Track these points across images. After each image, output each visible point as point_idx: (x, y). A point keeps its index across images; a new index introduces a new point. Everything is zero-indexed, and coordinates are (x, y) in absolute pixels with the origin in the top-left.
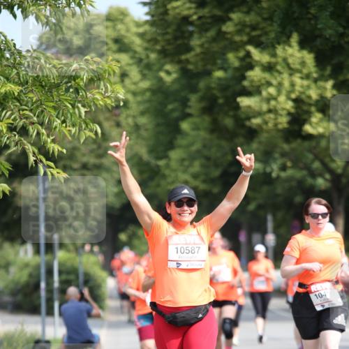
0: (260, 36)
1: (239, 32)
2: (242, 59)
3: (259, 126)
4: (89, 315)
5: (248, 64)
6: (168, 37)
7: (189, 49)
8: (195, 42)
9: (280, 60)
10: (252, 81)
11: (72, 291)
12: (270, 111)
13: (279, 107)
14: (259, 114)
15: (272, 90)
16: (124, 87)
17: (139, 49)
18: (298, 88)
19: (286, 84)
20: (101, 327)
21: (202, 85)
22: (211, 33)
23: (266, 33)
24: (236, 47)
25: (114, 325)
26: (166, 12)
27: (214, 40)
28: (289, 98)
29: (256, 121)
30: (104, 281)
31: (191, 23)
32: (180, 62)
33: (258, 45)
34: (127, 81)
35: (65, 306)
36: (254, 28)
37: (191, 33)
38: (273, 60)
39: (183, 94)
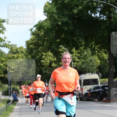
1: (41, 50)
2: (41, 54)
3: (44, 65)
4: (17, 96)
5: (42, 55)
6: (29, 51)
7: (33, 53)
8: (34, 52)
10: (43, 58)
11: (14, 92)
13: (47, 62)
14: (44, 63)
15: (46, 59)
17: (25, 53)
18: (50, 59)
19: (49, 58)
20: (19, 98)
22: (36, 50)
23: (45, 50)
24: (40, 52)
25: (21, 97)
26: (29, 47)
27: (37, 51)
28: (49, 60)
29: (44, 64)
30: (19, 90)
31: (33, 49)
32: (31, 55)
33: (44, 52)
34: (23, 58)
35: (13, 94)
36: (43, 49)
37: (33, 50)
38: (46, 55)
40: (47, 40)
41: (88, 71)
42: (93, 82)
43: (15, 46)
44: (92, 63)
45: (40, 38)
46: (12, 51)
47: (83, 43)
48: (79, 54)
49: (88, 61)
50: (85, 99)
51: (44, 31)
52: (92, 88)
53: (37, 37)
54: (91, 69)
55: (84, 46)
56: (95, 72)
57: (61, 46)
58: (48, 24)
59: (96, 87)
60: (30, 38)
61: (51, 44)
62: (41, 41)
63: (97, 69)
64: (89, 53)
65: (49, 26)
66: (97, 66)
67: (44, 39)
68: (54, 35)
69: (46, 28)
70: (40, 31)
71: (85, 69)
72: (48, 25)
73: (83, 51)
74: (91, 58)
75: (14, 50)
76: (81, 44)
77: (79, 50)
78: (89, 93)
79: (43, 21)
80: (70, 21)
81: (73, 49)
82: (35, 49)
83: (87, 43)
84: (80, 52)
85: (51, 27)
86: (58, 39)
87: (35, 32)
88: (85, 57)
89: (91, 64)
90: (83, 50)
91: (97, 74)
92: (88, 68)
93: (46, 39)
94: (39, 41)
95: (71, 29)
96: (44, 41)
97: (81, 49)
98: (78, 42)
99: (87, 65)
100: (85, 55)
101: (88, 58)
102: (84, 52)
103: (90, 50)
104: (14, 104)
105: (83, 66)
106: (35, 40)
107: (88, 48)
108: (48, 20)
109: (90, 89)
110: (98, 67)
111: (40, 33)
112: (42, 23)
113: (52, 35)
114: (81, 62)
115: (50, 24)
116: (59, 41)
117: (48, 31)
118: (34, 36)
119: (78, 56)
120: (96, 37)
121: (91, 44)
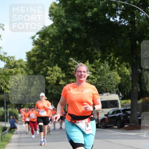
1: (46, 64)
2: (46, 69)
3: (50, 83)
5: (47, 70)
6: (31, 65)
7: (35, 67)
8: (37, 66)
10: (48, 74)
11: (11, 117)
13: (54, 79)
14: (50, 80)
15: (52, 75)
17: (25, 67)
18: (58, 75)
19: (55, 74)
20: (18, 124)
22: (40, 64)
23: (51, 64)
24: (45, 67)
26: (30, 60)
27: (40, 65)
28: (56, 77)
29: (49, 82)
30: (18, 115)
31: (36, 62)
32: (33, 70)
33: (50, 66)
34: (23, 74)
36: (49, 63)
37: (36, 64)
38: (53, 69)
40: (53, 51)
41: (105, 91)
42: (111, 105)
43: (13, 58)
44: (111, 80)
45: (44, 48)
46: (9, 65)
47: (99, 55)
48: (93, 69)
49: (105, 77)
50: (102, 125)
51: (49, 40)
52: (111, 112)
53: (41, 47)
54: (109, 87)
55: (100, 59)
56: (115, 91)
57: (71, 59)
58: (54, 30)
59: (115, 110)
60: (32, 49)
61: (58, 56)
62: (46, 52)
63: (116, 88)
64: (107, 68)
65: (56, 33)
66: (116, 84)
67: (50, 50)
68: (62, 45)
69: (52, 36)
70: (45, 40)
71: (102, 88)
72: (54, 32)
73: (99, 65)
74: (109, 74)
75: (11, 63)
76: (97, 56)
77: (94, 63)
78: (107, 118)
79: (48, 27)
80: (82, 27)
81: (87, 62)
82: (38, 62)
83: (104, 55)
84: (95, 66)
85: (59, 34)
86: (68, 50)
87: (38, 41)
88: (102, 73)
89: (109, 82)
90: (99, 63)
91: (117, 94)
92: (106, 86)
93: (52, 49)
94: (43, 52)
95: (84, 37)
96: (49, 52)
97: (96, 62)
98: (93, 54)
99: (104, 82)
100: (102, 71)
101: (106, 73)
102: (100, 67)
103: (108, 63)
104: (11, 133)
105: (100, 84)
106: (39, 51)
107: (105, 61)
108: (55, 26)
109: (108, 113)
110: (118, 86)
111: (45, 42)
112: (46, 29)
113: (59, 44)
114: (96, 79)
115: (57, 30)
116: (68, 53)
117: (54, 40)
118: (37, 46)
119: (92, 72)
120: (116, 47)
121: (110, 56)
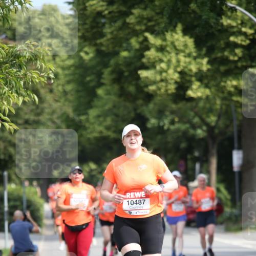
0: (154, 26)
1: (139, 23)
2: (141, 43)
3: (154, 91)
4: (31, 231)
5: (145, 46)
6: (87, 26)
7: (102, 35)
8: (107, 30)
9: (169, 43)
10: (149, 59)
11: (18, 213)
12: (162, 80)
13: (168, 77)
14: (154, 83)
15: (163, 65)
16: (55, 63)
18: (182, 64)
19: (174, 60)
20: (40, 240)
21: (112, 62)
22: (119, 23)
23: (158, 24)
24: (136, 33)
25: (48, 239)
26: (85, 9)
27: (120, 29)
28: (175, 71)
29: (152, 88)
30: (42, 206)
31: (104, 17)
32: (96, 45)
33: (152, 32)
34: (58, 59)
35: (12, 225)
36: (149, 20)
37: (104, 24)
38: (164, 43)
39: (98, 68)
82: (112, 19)
